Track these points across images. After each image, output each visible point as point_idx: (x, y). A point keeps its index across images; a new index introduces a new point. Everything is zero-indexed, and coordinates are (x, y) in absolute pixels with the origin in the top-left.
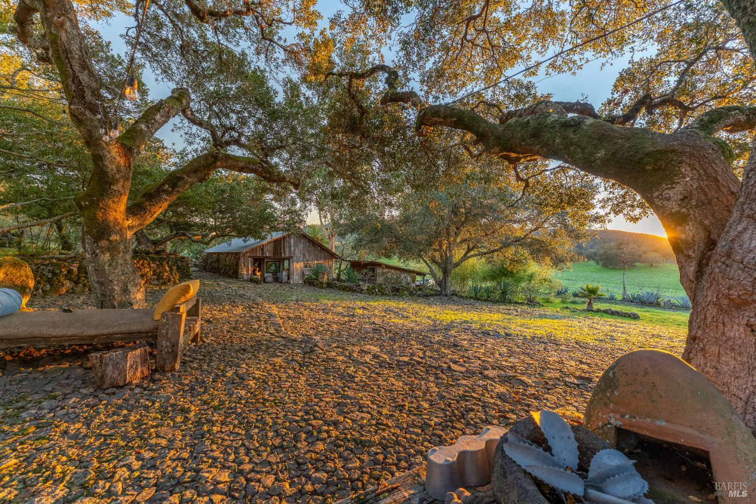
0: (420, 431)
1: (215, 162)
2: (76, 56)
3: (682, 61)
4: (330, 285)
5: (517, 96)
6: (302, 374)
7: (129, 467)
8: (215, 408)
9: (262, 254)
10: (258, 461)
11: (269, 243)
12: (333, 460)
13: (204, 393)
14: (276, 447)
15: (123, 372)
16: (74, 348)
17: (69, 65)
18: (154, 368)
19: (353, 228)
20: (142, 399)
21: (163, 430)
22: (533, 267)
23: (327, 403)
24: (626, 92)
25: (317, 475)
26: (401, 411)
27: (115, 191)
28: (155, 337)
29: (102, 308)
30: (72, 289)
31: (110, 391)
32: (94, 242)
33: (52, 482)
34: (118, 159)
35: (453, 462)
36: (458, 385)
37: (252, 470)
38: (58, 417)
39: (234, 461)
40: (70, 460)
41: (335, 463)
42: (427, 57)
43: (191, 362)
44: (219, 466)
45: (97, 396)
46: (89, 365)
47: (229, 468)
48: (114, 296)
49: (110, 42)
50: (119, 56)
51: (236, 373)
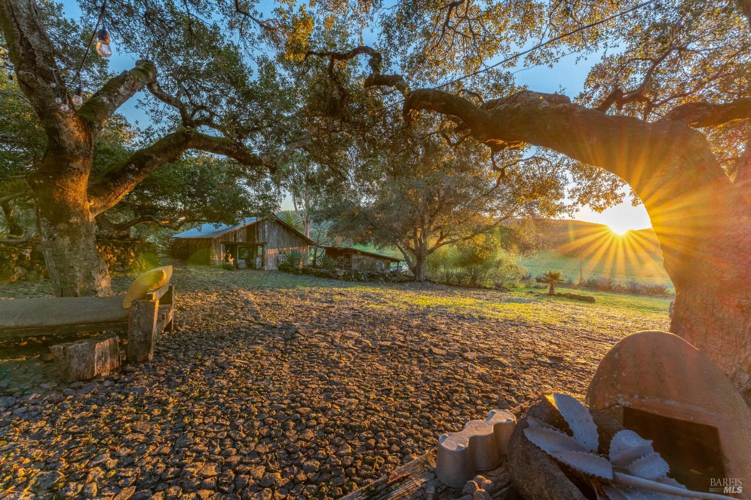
0: (408, 414)
1: (187, 142)
2: (24, 15)
3: (648, 59)
4: (305, 272)
5: (495, 86)
6: (285, 362)
7: (103, 466)
8: (196, 399)
9: (235, 240)
10: (245, 452)
11: (242, 228)
12: (325, 447)
13: (182, 383)
14: (264, 437)
15: (90, 365)
16: (31, 340)
17: (15, 24)
18: (125, 359)
19: (329, 215)
20: (114, 392)
21: (139, 425)
22: (501, 254)
23: (313, 389)
24: (597, 87)
25: (309, 463)
26: (388, 395)
27: (74, 169)
28: (125, 327)
29: (62, 296)
30: (25, 276)
31: (76, 384)
32: (51, 225)
33: (13, 487)
34: (77, 133)
35: (466, 449)
36: (440, 367)
37: (240, 462)
38: (16, 415)
39: (220, 454)
40: (34, 462)
41: (327, 450)
42: (409, 42)
43: (165, 351)
44: (205, 460)
45: (62, 391)
46: (50, 357)
47: (215, 461)
48: (76, 284)
49: (62, 5)
50: (73, 21)
51: (215, 362)
